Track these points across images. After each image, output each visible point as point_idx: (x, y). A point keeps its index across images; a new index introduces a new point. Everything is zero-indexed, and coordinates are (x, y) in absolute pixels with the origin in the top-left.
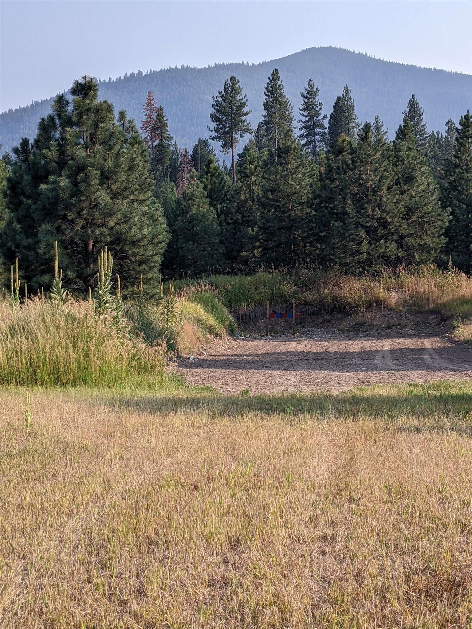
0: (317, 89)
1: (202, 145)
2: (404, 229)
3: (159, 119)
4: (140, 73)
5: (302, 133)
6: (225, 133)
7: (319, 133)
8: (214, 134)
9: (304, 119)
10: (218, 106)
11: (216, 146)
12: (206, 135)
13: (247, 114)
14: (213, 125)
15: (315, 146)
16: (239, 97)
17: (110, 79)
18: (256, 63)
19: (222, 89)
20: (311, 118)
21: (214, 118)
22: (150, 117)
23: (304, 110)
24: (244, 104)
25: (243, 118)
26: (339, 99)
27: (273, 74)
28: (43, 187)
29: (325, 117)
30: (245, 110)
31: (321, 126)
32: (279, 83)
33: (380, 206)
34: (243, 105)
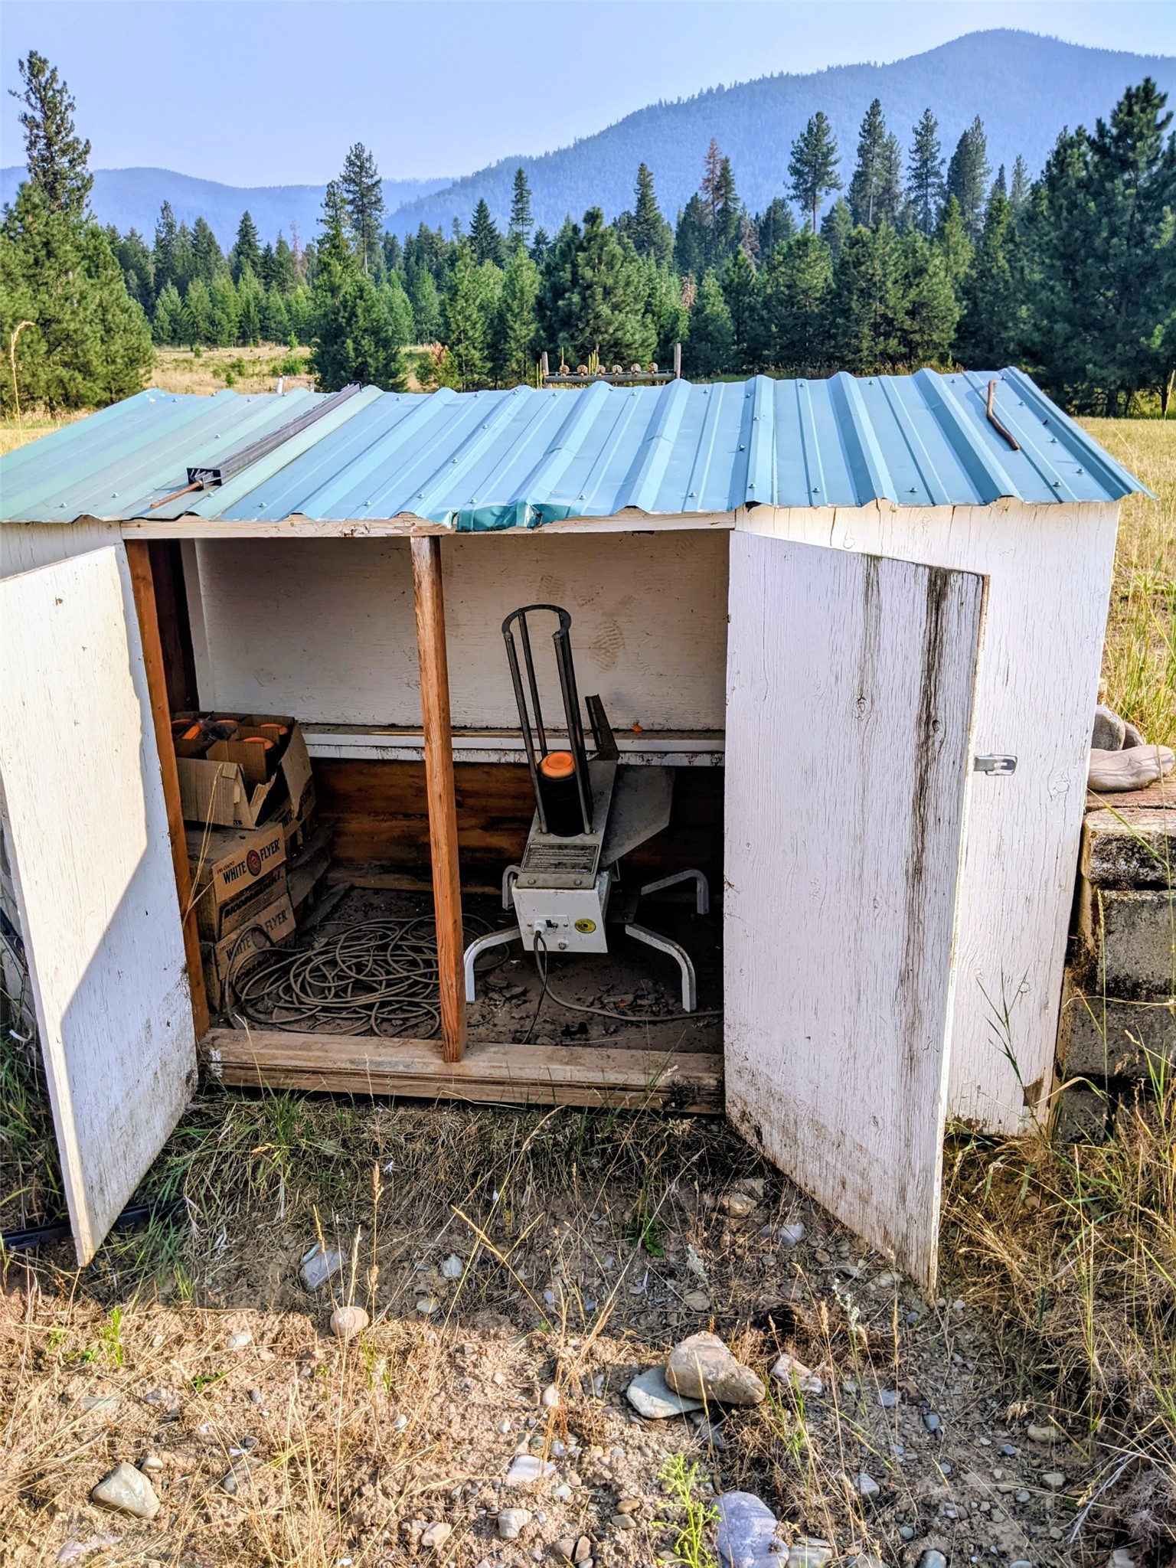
0: (936, 123)
1: (778, 205)
3: (723, 175)
5: (910, 184)
6: (806, 190)
7: (933, 185)
8: (792, 192)
9: (915, 165)
10: (799, 155)
11: (794, 207)
12: (783, 193)
13: (836, 162)
14: (792, 180)
15: (926, 203)
16: (826, 140)
18: (888, 62)
19: (805, 131)
20: (924, 163)
21: (795, 171)
22: (712, 172)
23: (916, 151)
24: (833, 149)
25: (830, 169)
26: (965, 135)
27: (873, 107)
29: (943, 161)
30: (832, 158)
31: (937, 174)
32: (880, 119)
34: (831, 150)
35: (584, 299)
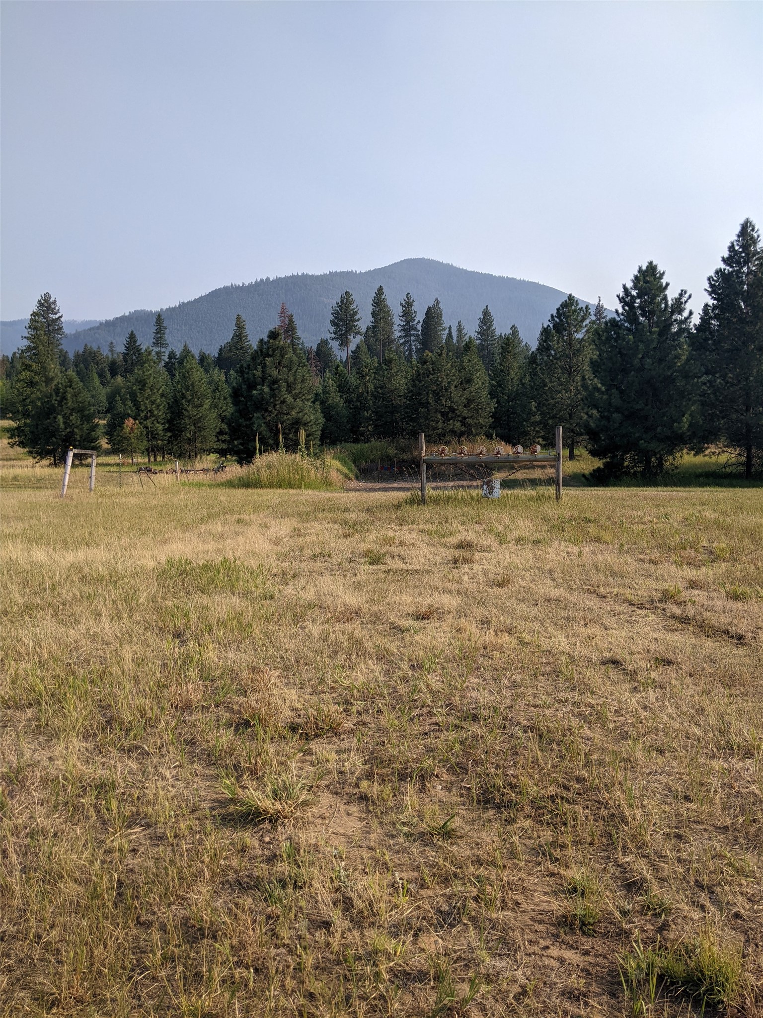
0: (413, 301)
1: (324, 343)
2: (465, 413)
3: (290, 324)
4: (268, 279)
5: (400, 334)
6: (341, 335)
7: (413, 335)
8: (333, 336)
9: (402, 324)
10: (336, 314)
11: (334, 345)
12: (328, 336)
13: (359, 320)
14: (333, 329)
15: (411, 345)
16: (352, 307)
17: (243, 284)
19: (339, 301)
20: (408, 322)
21: (333, 323)
22: (284, 322)
23: (403, 316)
24: (356, 312)
25: (355, 324)
26: (429, 308)
27: (379, 290)
28: (254, 392)
29: (419, 322)
30: (357, 317)
31: (416, 329)
32: (383, 297)
33: (450, 398)
34: (356, 313)
35: (271, 389)
